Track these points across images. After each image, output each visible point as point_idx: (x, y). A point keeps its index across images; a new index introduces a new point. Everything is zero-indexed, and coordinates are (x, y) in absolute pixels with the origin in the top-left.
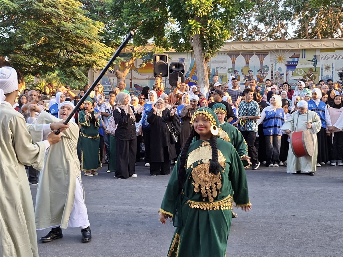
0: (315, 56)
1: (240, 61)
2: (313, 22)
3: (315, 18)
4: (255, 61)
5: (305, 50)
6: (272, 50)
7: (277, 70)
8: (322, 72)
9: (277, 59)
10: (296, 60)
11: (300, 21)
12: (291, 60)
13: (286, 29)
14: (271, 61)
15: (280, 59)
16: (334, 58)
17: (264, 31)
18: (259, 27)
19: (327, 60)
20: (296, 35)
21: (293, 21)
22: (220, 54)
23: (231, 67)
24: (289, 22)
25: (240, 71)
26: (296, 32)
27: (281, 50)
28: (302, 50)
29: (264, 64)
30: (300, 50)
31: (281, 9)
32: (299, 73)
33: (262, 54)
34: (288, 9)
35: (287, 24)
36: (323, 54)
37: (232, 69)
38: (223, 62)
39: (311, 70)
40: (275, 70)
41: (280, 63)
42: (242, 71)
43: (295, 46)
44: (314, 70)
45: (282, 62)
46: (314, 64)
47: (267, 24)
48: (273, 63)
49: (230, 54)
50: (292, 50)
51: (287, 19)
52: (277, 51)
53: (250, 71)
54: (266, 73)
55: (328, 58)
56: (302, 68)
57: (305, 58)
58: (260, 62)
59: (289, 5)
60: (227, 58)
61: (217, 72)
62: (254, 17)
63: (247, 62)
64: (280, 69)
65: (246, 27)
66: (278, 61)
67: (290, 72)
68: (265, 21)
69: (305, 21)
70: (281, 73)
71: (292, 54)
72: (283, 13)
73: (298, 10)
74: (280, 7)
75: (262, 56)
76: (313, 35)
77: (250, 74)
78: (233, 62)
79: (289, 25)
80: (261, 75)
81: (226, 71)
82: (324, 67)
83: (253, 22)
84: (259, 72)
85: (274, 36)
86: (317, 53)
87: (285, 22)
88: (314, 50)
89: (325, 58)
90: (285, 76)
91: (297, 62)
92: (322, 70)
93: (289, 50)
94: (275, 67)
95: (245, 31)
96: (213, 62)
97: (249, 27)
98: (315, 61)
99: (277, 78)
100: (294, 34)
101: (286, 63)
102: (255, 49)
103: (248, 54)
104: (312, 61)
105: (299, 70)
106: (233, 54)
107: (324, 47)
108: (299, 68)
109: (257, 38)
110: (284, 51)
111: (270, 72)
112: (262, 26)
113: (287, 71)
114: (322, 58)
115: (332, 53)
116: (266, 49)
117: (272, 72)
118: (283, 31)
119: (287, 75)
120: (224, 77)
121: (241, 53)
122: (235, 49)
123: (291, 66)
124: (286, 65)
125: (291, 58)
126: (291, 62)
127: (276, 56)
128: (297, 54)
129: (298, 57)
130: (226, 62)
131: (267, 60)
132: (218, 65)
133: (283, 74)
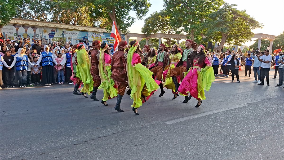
0: (63, 32)
1: (22, 30)
2: (60, 15)
3: (61, 13)
4: (30, 31)
5: (58, 28)
6: (40, 26)
7: (44, 37)
8: (67, 40)
9: (43, 31)
10: (53, 33)
11: (54, 13)
12: (51, 32)
13: (46, 16)
14: (40, 32)
15: (45, 31)
16: (72, 34)
17: (34, 15)
18: (31, 12)
19: (69, 34)
20: (52, 20)
21: (50, 13)
22: (10, 25)
23: (16, 32)
24: (48, 13)
25: (22, 35)
26: (51, 19)
27: (45, 26)
28: (57, 28)
29: (36, 33)
30: (55, 28)
31: (43, 5)
32: (55, 39)
33: (35, 28)
34: (47, 6)
35: (47, 14)
36: (67, 31)
37: (17, 33)
38: (10, 29)
39: (61, 38)
40: (43, 37)
41: (45, 33)
42: (23, 35)
43: (53, 25)
44: (63, 39)
45: (46, 33)
46: (63, 36)
47: (35, 12)
48: (41, 33)
49: (15, 25)
50: (51, 28)
51: (47, 11)
52: (43, 27)
53: (28, 36)
54: (37, 38)
55: (70, 34)
56: (57, 37)
57: (58, 32)
58: (34, 32)
59: (48, 4)
60: (13, 27)
61: (6, 35)
62: (27, 6)
63: (26, 31)
64: (45, 36)
65: (23, 11)
66: (44, 32)
67: (51, 39)
68: (34, 10)
69: (56, 13)
70: (46, 39)
71: (51, 30)
72: (44, 7)
73: (52, 7)
74: (43, 4)
75: (34, 29)
76: (61, 21)
77: (28, 38)
78: (17, 30)
79: (48, 14)
80: (35, 39)
81: (13, 35)
82: (68, 38)
83: (27, 9)
84: (34, 37)
85: (40, 19)
86: (64, 31)
87: (46, 12)
88: (62, 29)
89: (68, 33)
90: (48, 40)
91: (54, 34)
92: (67, 39)
93: (50, 27)
94: (43, 35)
95: (22, 13)
96: (4, 29)
97: (25, 12)
98: (63, 34)
99: (44, 41)
100: (50, 19)
101: (49, 34)
102: (30, 24)
103: (26, 27)
104: (62, 34)
105: (55, 38)
106: (17, 26)
107: (67, 28)
108: (56, 37)
109: (30, 18)
110: (47, 27)
111: (40, 37)
112: (32, 12)
113: (49, 38)
114: (67, 33)
115: (71, 32)
116: (37, 25)
117: (41, 38)
118: (45, 17)
119: (49, 40)
120: (11, 38)
121: (22, 25)
122: (18, 23)
123: (51, 36)
124: (48, 35)
125: (51, 31)
126: (51, 34)
127: (42, 30)
128: (54, 30)
129: (55, 31)
130: (12, 29)
131: (38, 31)
132: (7, 31)
133: (47, 39)
